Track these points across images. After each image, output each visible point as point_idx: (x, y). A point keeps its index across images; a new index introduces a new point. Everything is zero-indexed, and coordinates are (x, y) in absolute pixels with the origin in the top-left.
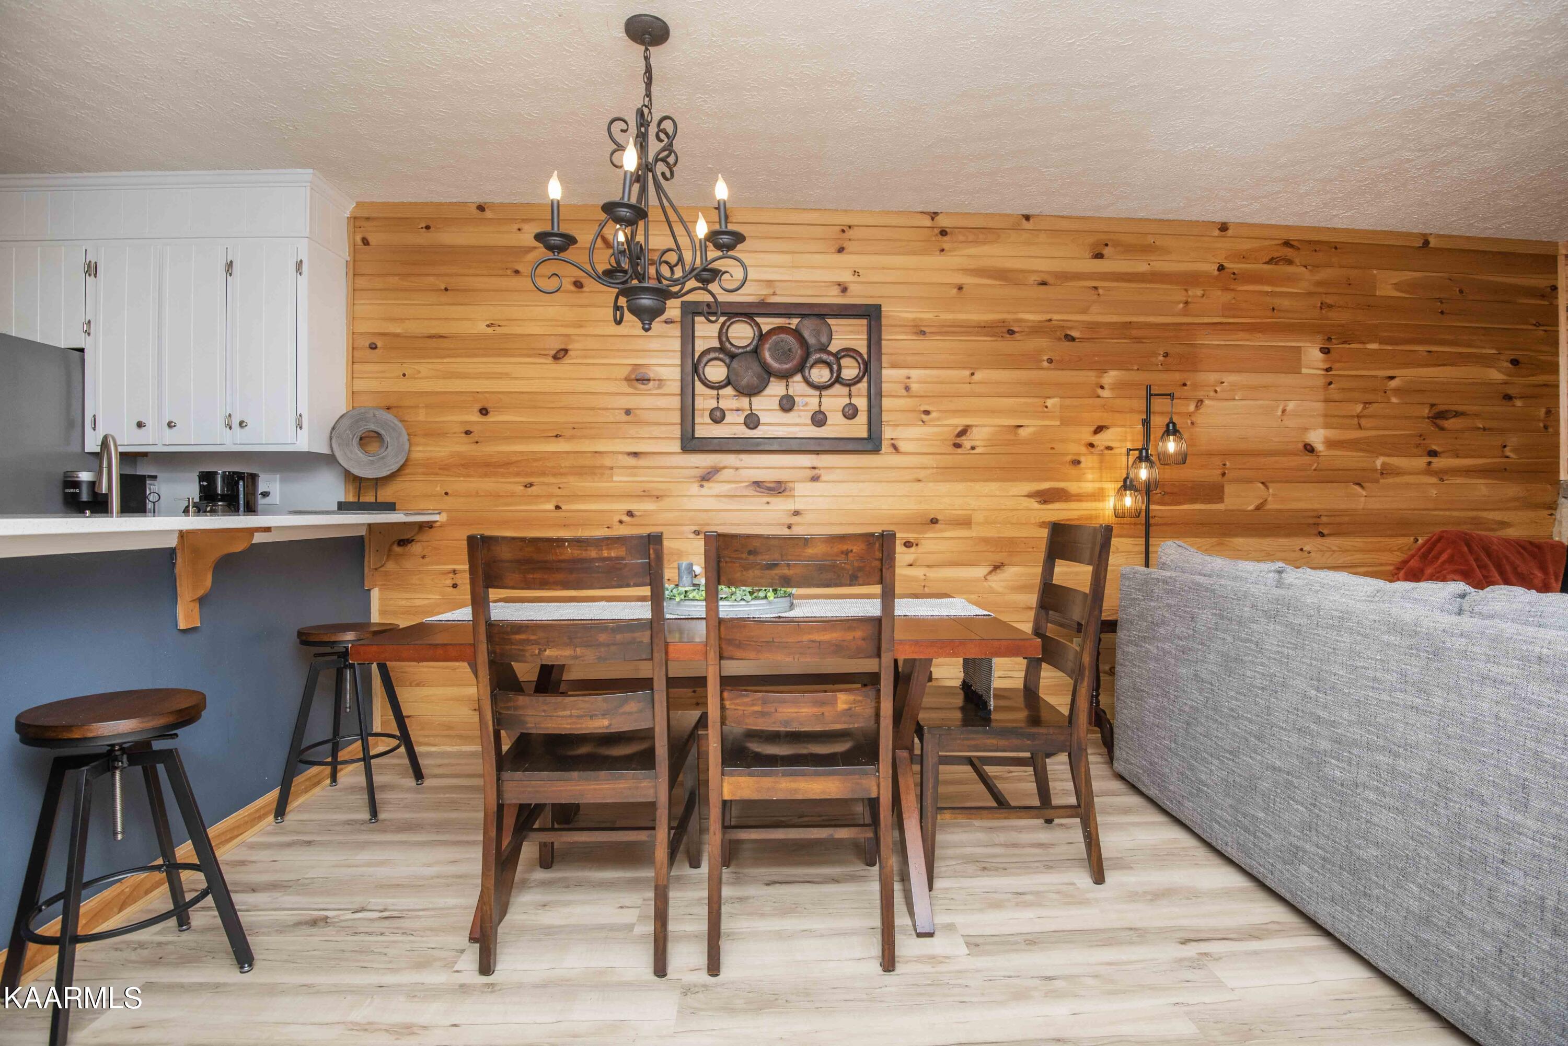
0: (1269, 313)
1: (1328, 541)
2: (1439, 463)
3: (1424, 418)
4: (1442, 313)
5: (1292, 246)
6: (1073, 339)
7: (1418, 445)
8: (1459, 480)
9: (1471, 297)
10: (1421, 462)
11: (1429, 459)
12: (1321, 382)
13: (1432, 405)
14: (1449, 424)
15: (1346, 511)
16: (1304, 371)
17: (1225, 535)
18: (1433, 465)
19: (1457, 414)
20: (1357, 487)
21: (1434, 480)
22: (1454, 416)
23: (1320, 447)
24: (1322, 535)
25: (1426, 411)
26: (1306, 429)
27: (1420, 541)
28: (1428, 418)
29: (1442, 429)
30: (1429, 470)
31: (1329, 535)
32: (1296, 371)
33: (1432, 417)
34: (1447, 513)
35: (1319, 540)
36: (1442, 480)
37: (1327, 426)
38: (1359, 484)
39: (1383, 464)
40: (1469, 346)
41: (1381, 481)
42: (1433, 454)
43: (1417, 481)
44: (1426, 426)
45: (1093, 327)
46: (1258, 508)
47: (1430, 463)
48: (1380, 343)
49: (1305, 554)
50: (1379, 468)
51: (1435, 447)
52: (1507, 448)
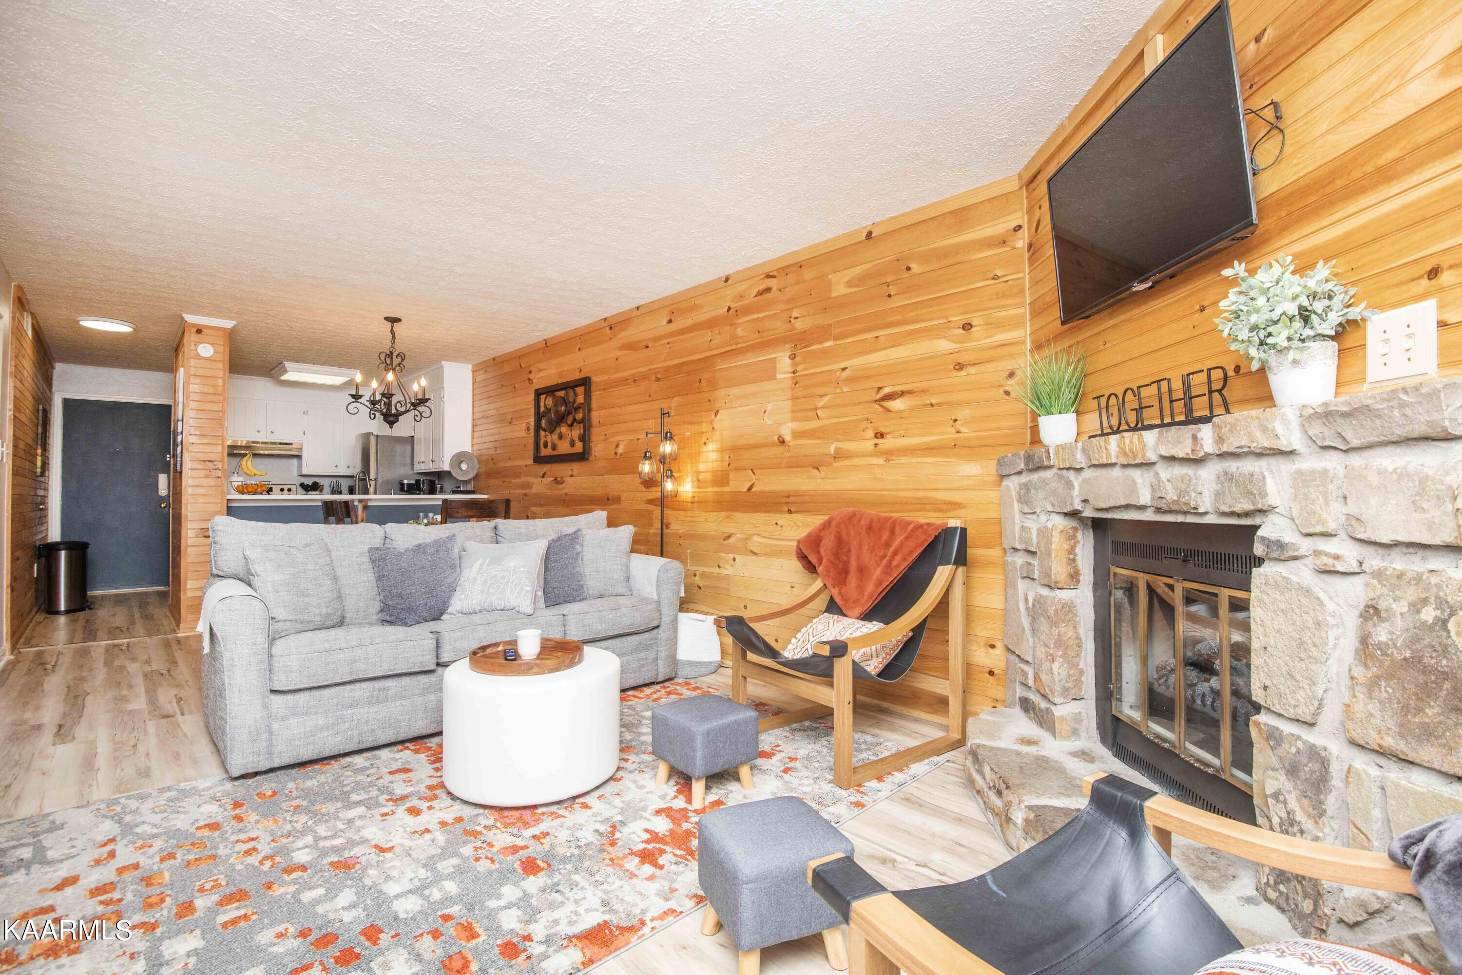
0: (757, 335)
1: (794, 517)
2: (885, 444)
3: (871, 402)
4: (889, 296)
5: (771, 277)
6: (659, 379)
7: (864, 429)
8: (904, 460)
9: (919, 271)
10: (868, 445)
11: (876, 441)
12: (789, 383)
13: (879, 389)
14: (897, 405)
15: (806, 492)
16: (779, 376)
17: (730, 510)
18: (881, 447)
19: (906, 393)
20: (815, 471)
21: (881, 461)
22: (901, 396)
23: (788, 438)
24: (790, 511)
25: (872, 395)
26: (780, 424)
28: (875, 401)
29: (888, 410)
30: (877, 452)
31: (796, 512)
32: (773, 377)
33: (879, 400)
34: (894, 493)
35: (788, 516)
36: (888, 460)
37: (793, 420)
38: (817, 468)
39: (837, 449)
40: (916, 322)
41: (834, 464)
42: (878, 435)
43: (865, 463)
44: (871, 409)
45: (667, 369)
46: (749, 489)
47: (877, 445)
48: (835, 340)
49: (778, 527)
50: (832, 452)
51: (882, 429)
52: (958, 422)
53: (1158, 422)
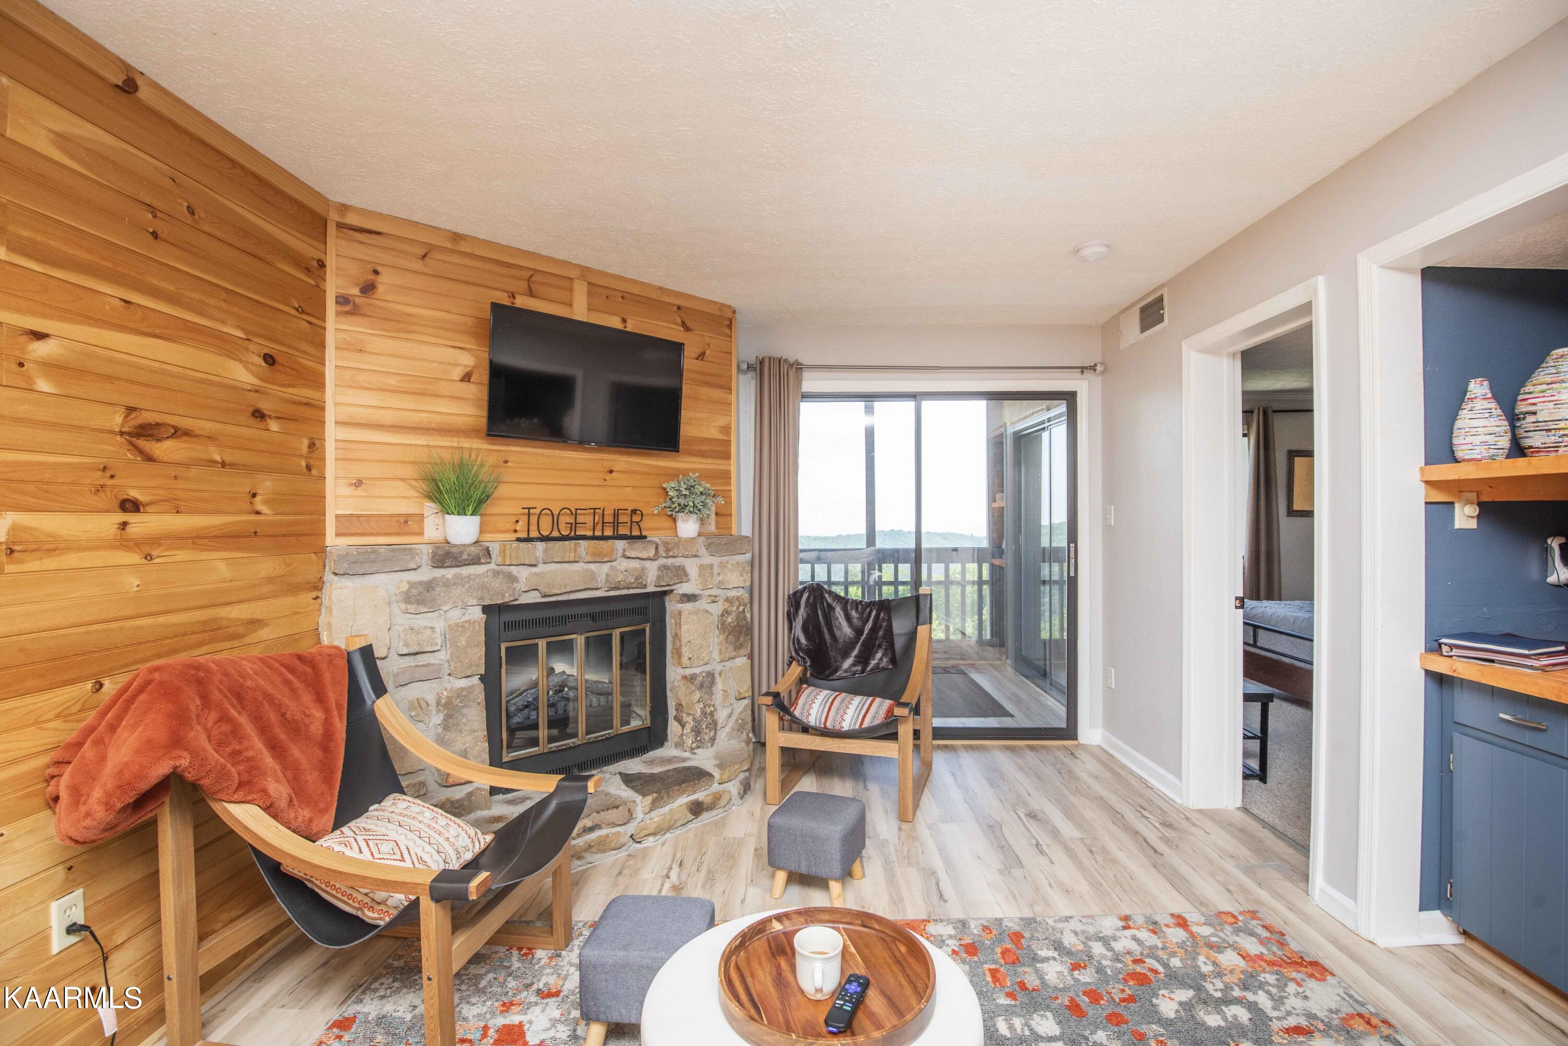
2: (140, 524)
3: (112, 432)
4: (155, 235)
7: (99, 489)
8: (181, 555)
9: (206, 228)
10: (109, 522)
11: (123, 517)
13: (130, 410)
14: (164, 449)
18: (132, 530)
19: (178, 433)
21: (135, 558)
22: (172, 436)
25: (117, 420)
27: (110, 687)
28: (122, 433)
29: (149, 458)
30: (123, 540)
33: (129, 434)
34: (161, 619)
36: (149, 557)
40: (200, 313)
41: (7, 570)
42: (130, 506)
43: (99, 563)
44: (116, 449)
47: (124, 525)
51: (134, 494)
52: (258, 498)
53: (590, 533)
